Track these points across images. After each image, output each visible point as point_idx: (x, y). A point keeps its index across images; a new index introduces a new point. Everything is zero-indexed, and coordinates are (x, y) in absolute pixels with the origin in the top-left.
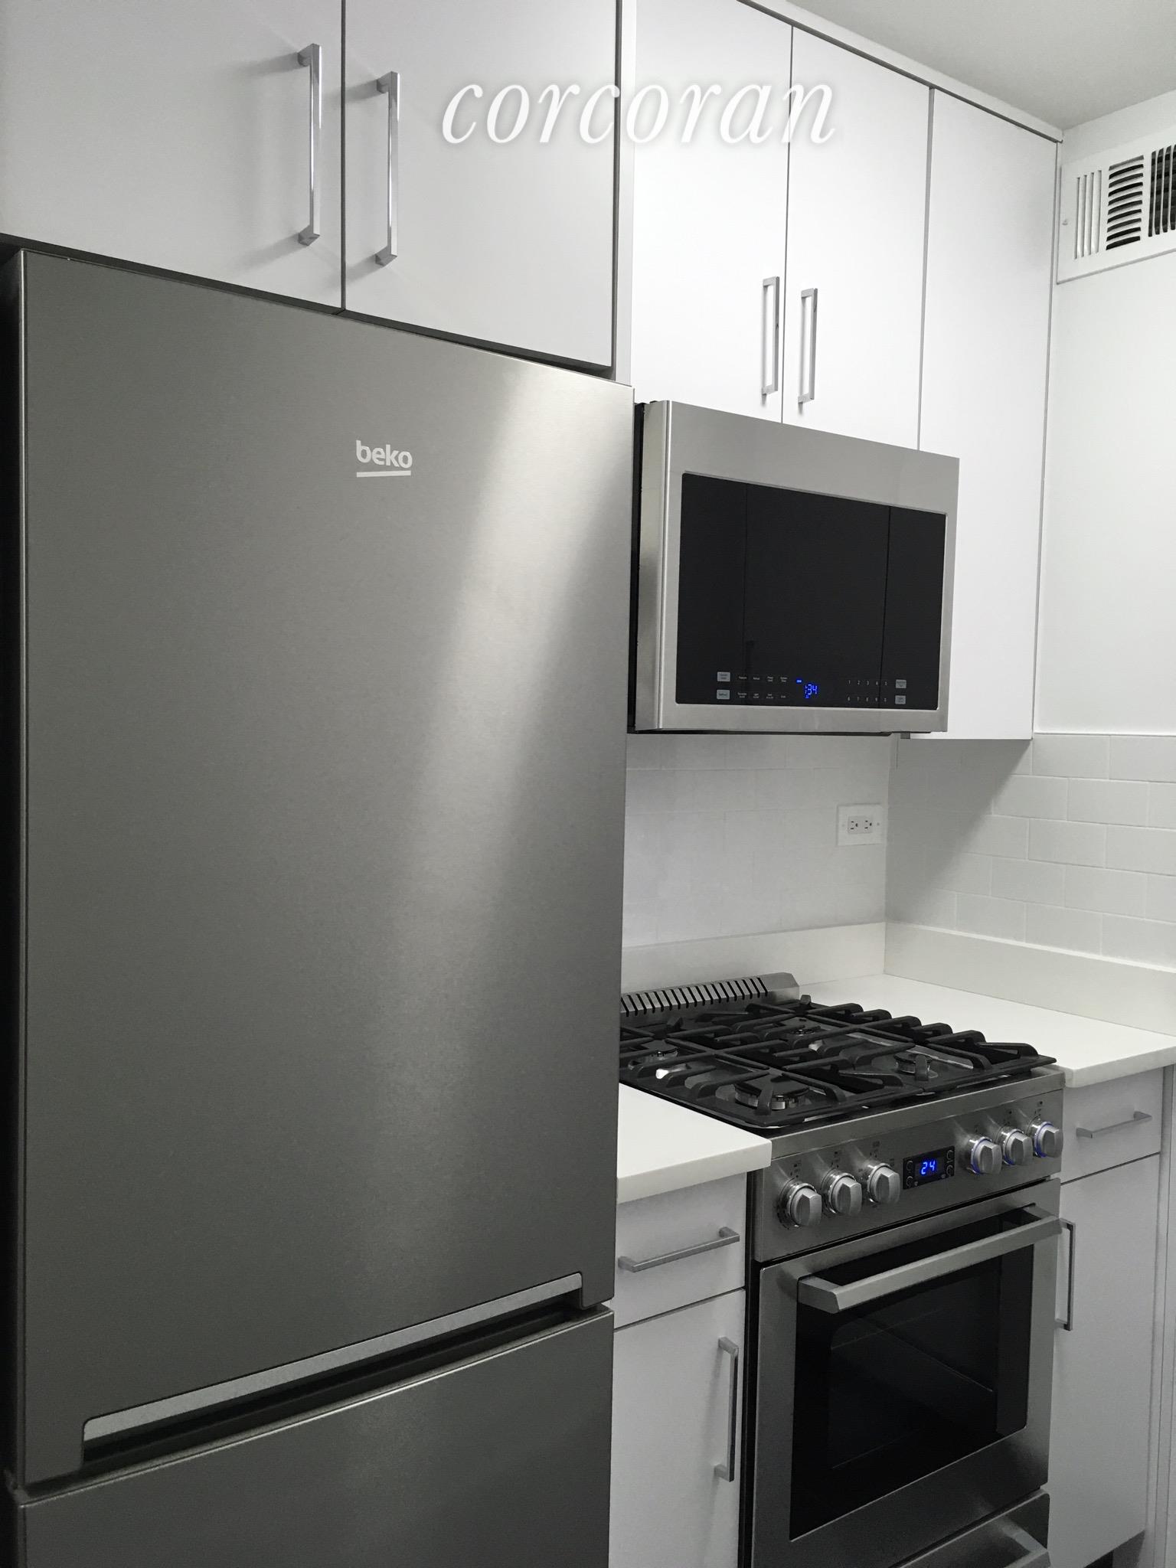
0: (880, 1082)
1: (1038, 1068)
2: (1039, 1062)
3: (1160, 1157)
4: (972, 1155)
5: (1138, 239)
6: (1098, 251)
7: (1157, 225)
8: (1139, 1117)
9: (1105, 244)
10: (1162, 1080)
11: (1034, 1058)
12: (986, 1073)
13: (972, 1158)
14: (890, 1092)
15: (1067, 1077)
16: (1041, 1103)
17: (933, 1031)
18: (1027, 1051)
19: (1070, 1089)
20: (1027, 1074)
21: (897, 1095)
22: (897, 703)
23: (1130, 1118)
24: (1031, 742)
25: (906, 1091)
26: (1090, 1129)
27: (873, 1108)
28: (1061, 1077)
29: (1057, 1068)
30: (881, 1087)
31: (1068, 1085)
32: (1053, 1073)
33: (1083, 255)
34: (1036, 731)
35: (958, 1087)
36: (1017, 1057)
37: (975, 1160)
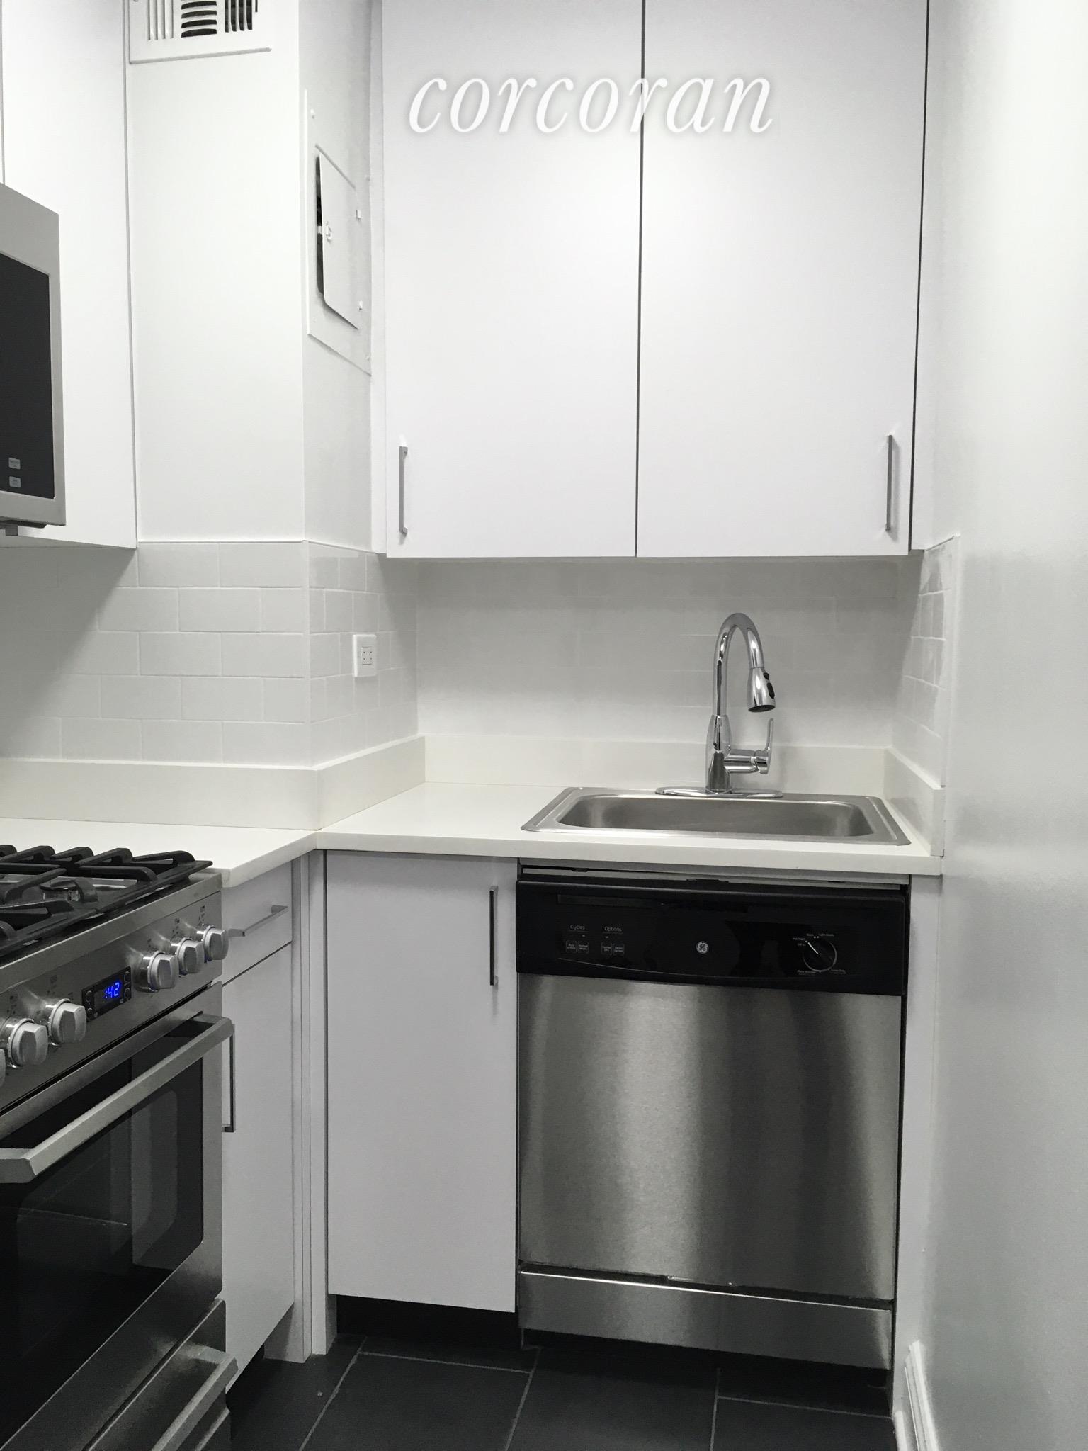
0: (45, 911)
1: (193, 875)
2: (196, 867)
3: (292, 948)
4: (149, 972)
5: (214, 32)
6: (172, 36)
7: (234, 22)
8: (276, 910)
9: (179, 31)
10: (290, 874)
11: (190, 864)
12: (152, 884)
13: (149, 976)
14: (60, 919)
15: (224, 877)
16: (204, 907)
17: (73, 857)
18: (183, 858)
19: (229, 889)
20: (184, 882)
21: (69, 921)
22: (11, 485)
23: (270, 913)
24: (136, 553)
25: (77, 915)
26: (242, 928)
27: (41, 941)
28: (218, 879)
29: (212, 871)
30: (48, 916)
31: (224, 886)
32: (211, 876)
33: (157, 38)
34: (139, 540)
35: (127, 904)
36: (174, 864)
37: (153, 978)
